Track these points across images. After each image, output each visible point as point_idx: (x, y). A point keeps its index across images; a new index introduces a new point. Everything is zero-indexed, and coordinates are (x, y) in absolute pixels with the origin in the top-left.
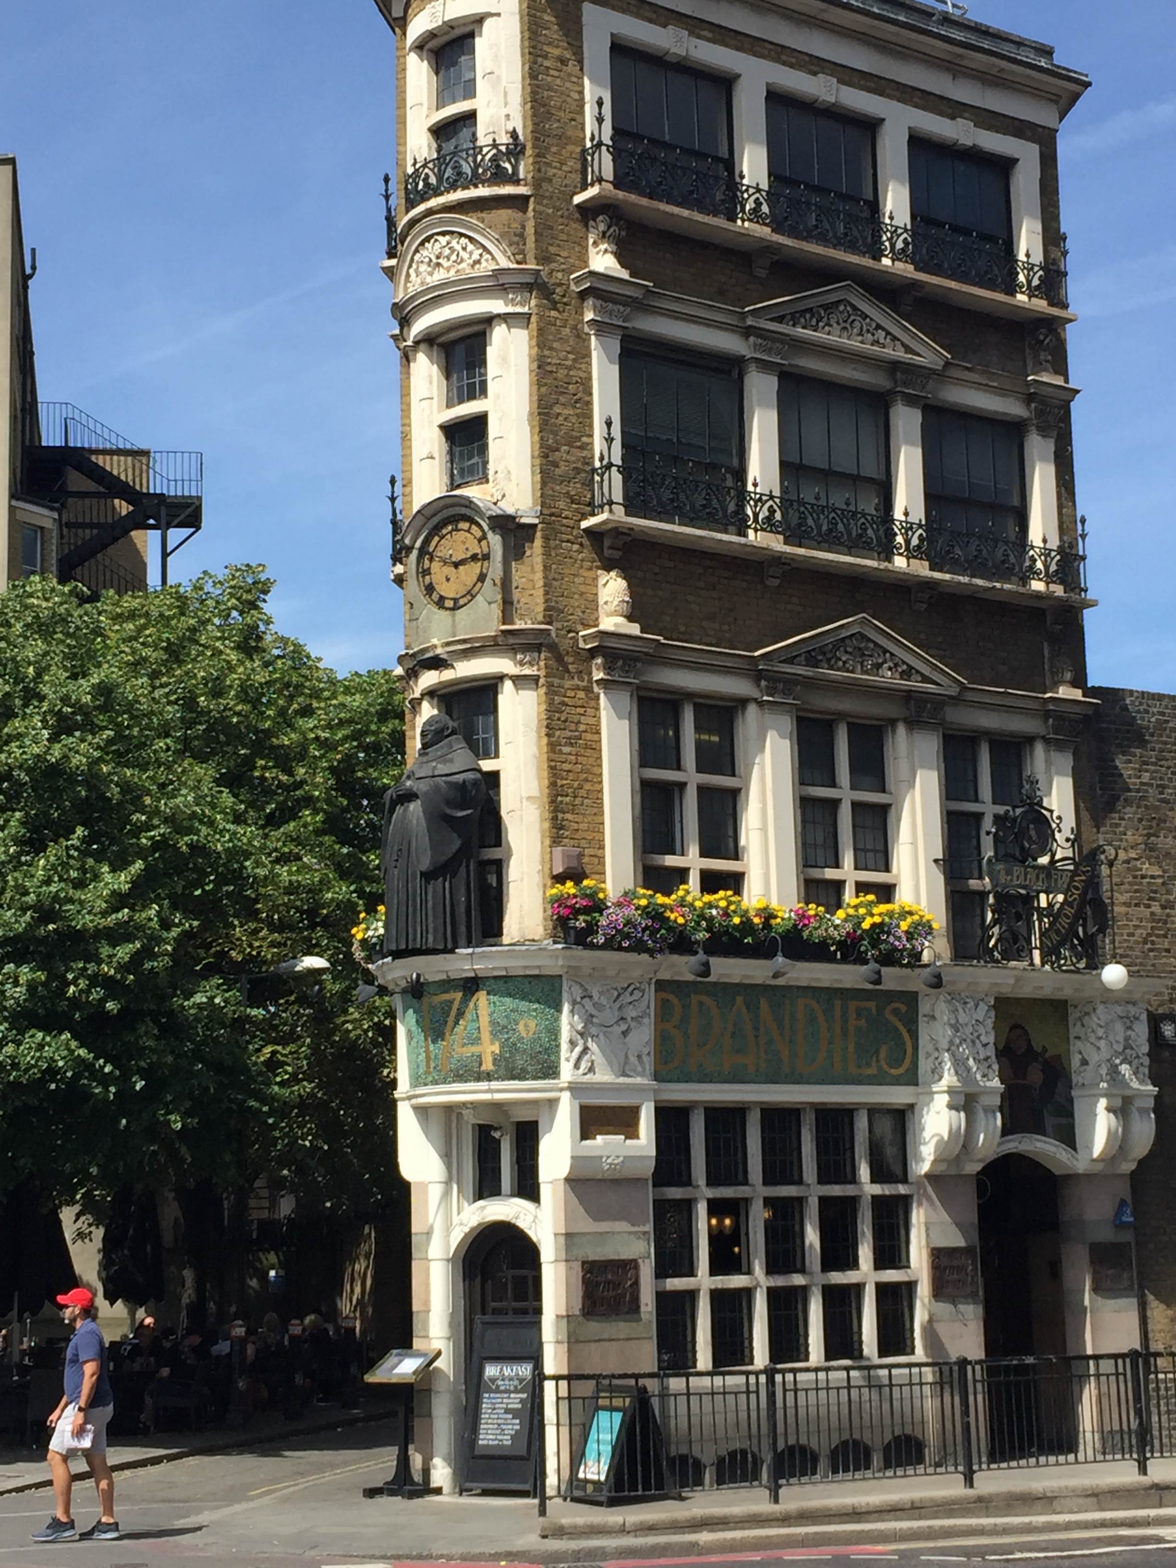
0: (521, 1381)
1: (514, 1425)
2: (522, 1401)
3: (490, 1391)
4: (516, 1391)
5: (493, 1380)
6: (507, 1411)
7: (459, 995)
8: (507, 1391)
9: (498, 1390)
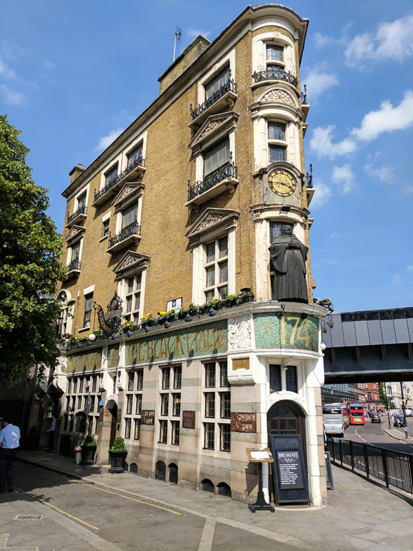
0: (294, 459)
1: (295, 477)
2: (296, 467)
3: (282, 463)
4: (293, 463)
5: (283, 459)
6: (291, 471)
7: (298, 319)
8: (289, 463)
9: (285, 463)
